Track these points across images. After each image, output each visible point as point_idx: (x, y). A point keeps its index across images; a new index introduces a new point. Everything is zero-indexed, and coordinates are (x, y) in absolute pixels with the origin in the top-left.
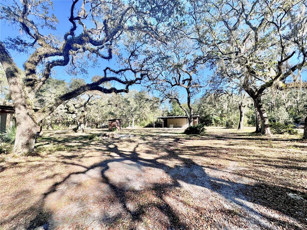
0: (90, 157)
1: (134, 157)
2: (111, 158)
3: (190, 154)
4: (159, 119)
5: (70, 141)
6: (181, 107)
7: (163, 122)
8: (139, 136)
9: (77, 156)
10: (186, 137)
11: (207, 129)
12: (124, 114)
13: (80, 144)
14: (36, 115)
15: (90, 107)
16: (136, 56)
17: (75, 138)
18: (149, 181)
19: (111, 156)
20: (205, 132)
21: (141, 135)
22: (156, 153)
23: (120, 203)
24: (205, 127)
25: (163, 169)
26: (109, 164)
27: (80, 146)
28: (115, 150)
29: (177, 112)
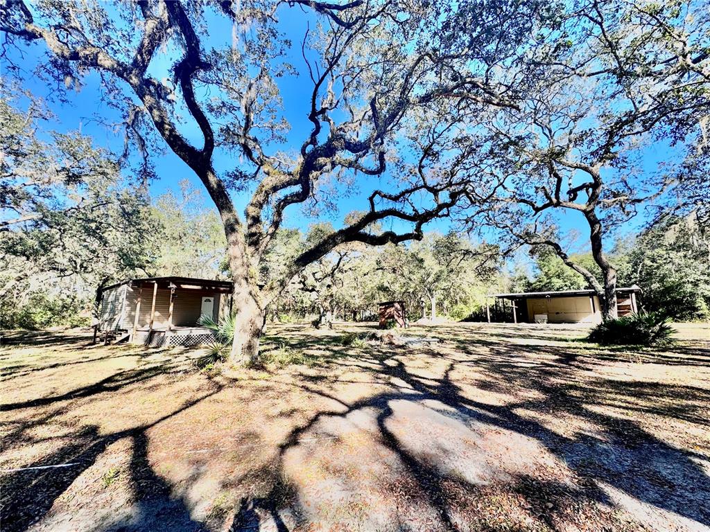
0: (349, 382)
1: (447, 393)
2: (394, 391)
3: (624, 405)
4: (501, 300)
5: (309, 346)
6: (570, 265)
7: (514, 306)
8: (452, 342)
9: (326, 377)
10: (597, 352)
11: (679, 330)
12: (411, 290)
13: (328, 353)
14: (261, 294)
15: (342, 277)
16: (435, 154)
17: (318, 340)
18: (503, 466)
19: (393, 385)
20: (670, 341)
21: (458, 341)
22: (508, 391)
23: (430, 504)
24: (669, 323)
25: (538, 438)
26: (392, 404)
27: (328, 357)
28: (400, 371)
29: (554, 280)
